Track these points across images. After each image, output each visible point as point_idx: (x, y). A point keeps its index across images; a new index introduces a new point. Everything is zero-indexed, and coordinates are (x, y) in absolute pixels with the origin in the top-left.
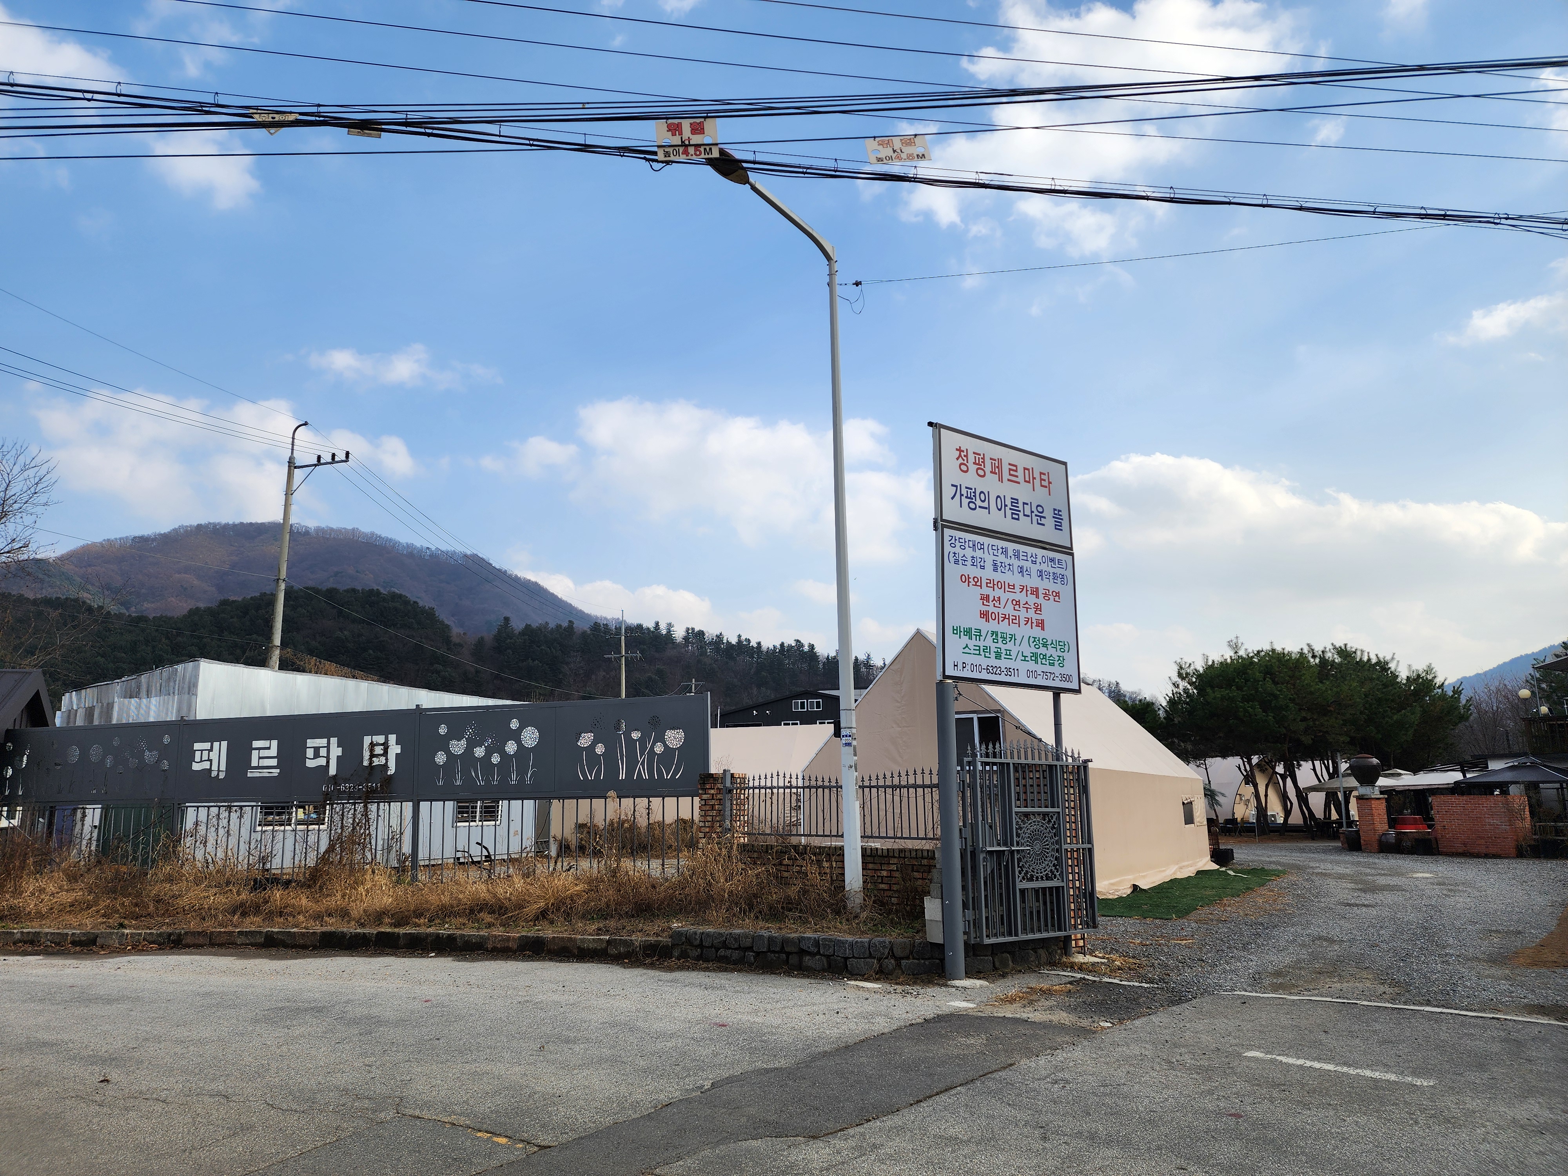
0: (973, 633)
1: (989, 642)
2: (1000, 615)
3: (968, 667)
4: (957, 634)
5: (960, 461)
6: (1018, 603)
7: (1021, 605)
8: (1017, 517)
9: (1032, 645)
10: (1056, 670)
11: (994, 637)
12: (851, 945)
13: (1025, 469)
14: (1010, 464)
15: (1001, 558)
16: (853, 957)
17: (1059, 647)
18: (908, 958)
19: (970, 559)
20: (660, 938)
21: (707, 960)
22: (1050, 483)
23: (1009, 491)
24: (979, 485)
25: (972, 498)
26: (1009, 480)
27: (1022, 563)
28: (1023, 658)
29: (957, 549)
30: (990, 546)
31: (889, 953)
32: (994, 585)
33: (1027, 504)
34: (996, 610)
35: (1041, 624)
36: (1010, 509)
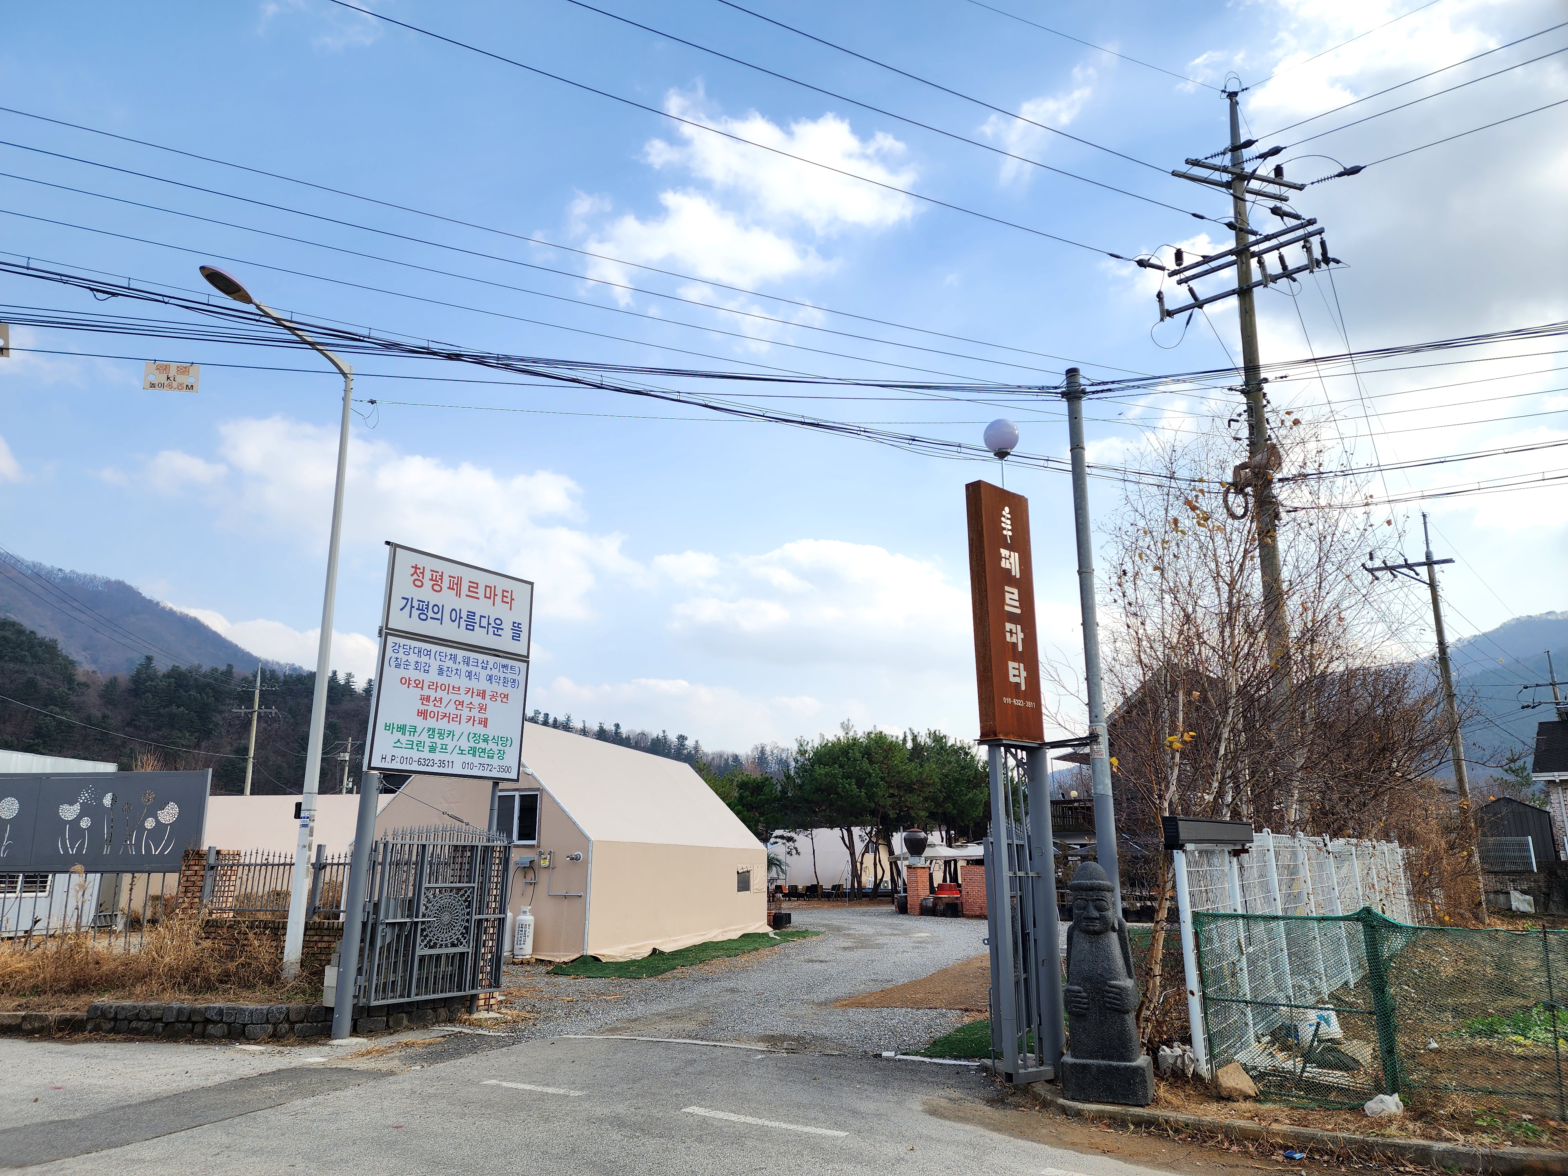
0: (407, 729)
1: (424, 737)
2: (440, 714)
3: (398, 760)
4: (389, 730)
5: (415, 577)
6: (462, 703)
7: (465, 705)
8: (472, 628)
9: (472, 740)
10: (495, 762)
11: (430, 733)
12: (251, 1012)
13: (486, 586)
14: (470, 582)
15: (450, 663)
16: (252, 1023)
17: (500, 742)
18: (302, 1022)
19: (413, 664)
20: (78, 1013)
21: (118, 1032)
22: (512, 599)
23: (465, 605)
24: (433, 598)
25: (423, 610)
26: (467, 596)
27: (470, 668)
28: (460, 752)
29: (400, 655)
30: (438, 653)
31: (284, 1018)
32: (437, 687)
33: (485, 617)
34: (436, 710)
35: (484, 722)
36: (465, 621)
